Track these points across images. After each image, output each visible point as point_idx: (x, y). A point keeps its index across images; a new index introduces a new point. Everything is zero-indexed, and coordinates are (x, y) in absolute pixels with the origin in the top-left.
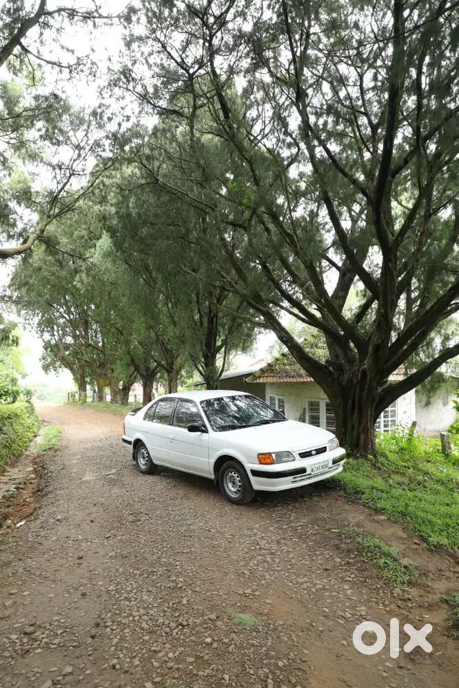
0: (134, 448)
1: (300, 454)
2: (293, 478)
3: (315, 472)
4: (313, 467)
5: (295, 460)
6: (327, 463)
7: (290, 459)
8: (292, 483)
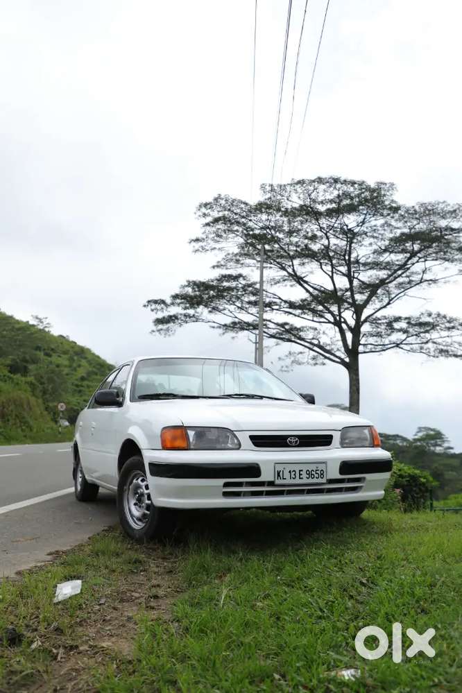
1: (252, 438)
2: (226, 485)
3: (288, 481)
4: (279, 468)
5: (238, 449)
6: (321, 467)
7: (230, 446)
8: (226, 494)
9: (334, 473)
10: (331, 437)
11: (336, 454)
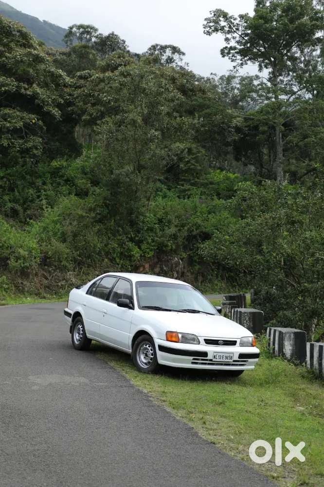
0: (73, 321)
1: (205, 340)
2: (194, 359)
3: (218, 360)
4: (215, 354)
5: (199, 344)
6: (232, 355)
7: (195, 342)
8: (193, 363)
9: (236, 358)
10: (236, 342)
11: (237, 350)
